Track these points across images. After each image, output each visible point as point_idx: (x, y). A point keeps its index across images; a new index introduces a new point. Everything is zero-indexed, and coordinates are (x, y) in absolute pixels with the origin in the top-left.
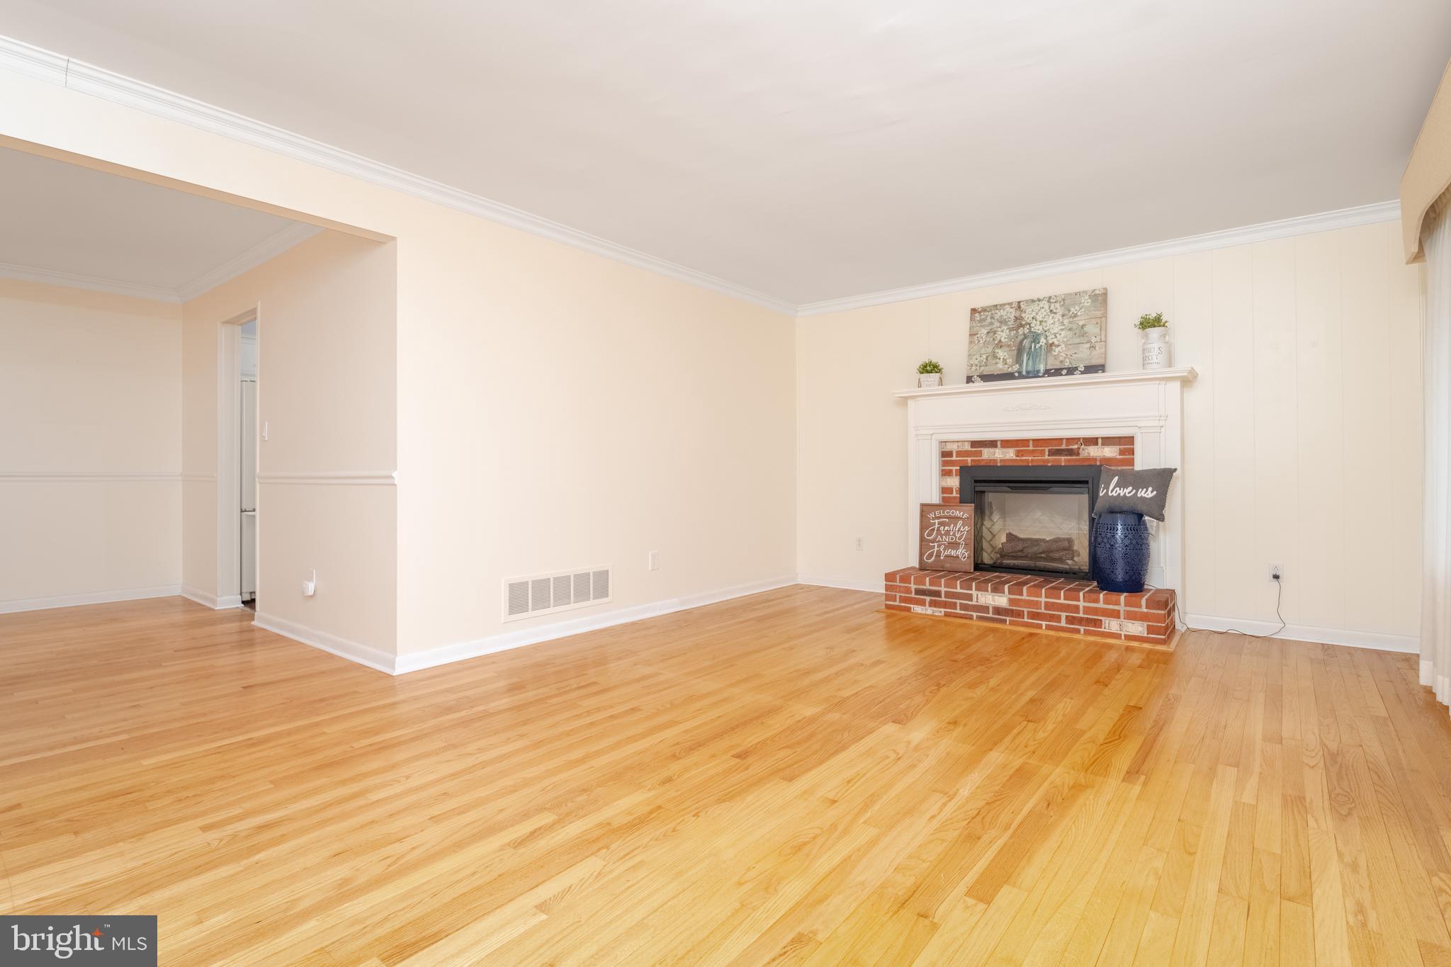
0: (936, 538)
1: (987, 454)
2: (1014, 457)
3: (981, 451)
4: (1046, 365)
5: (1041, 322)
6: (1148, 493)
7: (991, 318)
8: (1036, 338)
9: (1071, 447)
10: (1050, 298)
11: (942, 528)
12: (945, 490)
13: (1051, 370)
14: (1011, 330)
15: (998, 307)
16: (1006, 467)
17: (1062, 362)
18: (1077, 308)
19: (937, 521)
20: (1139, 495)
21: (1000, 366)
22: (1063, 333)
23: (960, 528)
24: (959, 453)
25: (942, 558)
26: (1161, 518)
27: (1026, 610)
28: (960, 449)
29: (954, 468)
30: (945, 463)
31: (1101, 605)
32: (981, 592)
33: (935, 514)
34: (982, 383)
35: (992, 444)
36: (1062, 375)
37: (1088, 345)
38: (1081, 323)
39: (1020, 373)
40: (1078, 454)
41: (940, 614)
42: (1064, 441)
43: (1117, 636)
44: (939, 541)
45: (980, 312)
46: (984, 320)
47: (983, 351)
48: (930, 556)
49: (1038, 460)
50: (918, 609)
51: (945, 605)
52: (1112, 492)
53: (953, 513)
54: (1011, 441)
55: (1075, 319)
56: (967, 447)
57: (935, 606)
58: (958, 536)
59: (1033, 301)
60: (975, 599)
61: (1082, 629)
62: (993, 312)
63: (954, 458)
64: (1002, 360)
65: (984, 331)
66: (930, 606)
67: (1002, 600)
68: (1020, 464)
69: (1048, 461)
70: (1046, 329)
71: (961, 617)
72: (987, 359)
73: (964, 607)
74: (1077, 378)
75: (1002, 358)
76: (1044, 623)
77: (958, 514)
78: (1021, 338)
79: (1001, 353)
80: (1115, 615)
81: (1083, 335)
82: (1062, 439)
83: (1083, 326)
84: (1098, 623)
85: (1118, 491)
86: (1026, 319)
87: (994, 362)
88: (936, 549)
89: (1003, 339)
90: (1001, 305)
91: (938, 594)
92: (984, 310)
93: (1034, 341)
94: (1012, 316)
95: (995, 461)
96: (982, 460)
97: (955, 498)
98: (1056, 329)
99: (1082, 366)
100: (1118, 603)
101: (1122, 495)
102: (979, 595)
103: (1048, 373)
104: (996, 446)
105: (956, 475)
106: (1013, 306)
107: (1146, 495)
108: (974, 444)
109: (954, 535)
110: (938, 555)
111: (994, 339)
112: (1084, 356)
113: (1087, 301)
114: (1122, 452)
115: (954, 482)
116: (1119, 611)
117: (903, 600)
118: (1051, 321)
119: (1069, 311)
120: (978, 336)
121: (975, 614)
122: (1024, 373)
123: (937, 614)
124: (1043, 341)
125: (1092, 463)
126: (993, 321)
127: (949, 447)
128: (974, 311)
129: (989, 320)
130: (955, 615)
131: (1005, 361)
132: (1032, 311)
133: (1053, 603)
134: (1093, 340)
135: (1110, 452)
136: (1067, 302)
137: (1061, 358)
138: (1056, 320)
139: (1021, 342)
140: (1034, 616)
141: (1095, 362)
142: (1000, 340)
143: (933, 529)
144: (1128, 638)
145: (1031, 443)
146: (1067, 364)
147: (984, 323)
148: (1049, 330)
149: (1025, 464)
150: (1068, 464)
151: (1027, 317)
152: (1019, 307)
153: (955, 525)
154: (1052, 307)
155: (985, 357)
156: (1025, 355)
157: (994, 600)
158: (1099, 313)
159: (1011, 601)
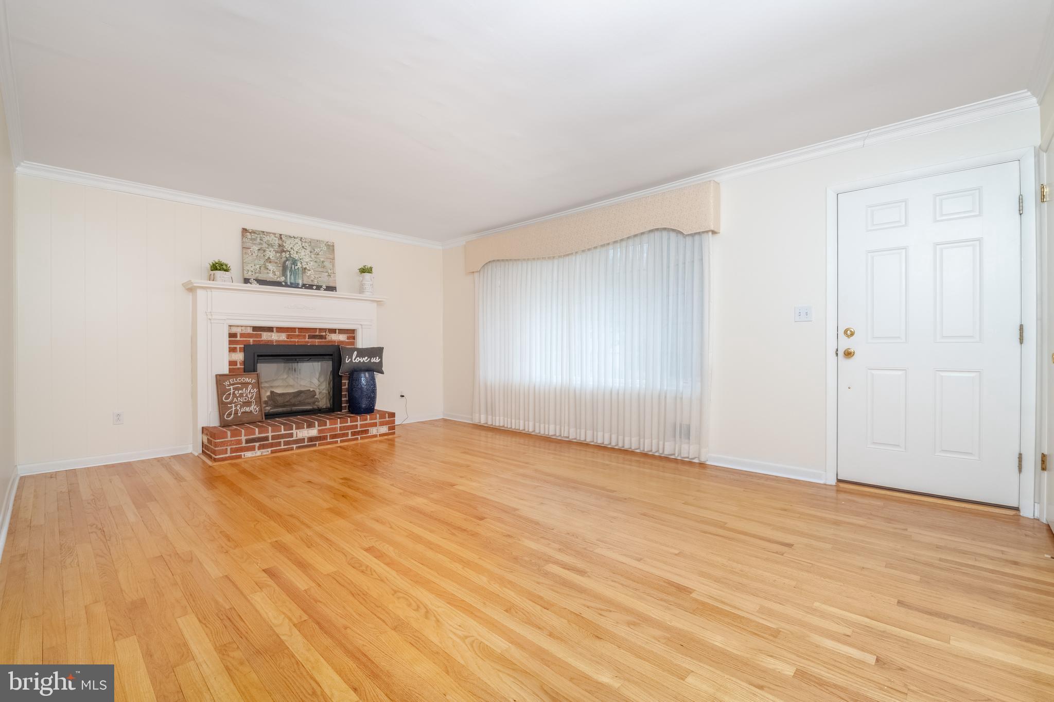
0: (233, 400)
1: (266, 336)
2: (286, 339)
3: (261, 334)
4: (303, 281)
5: (297, 252)
6: (377, 360)
7: (260, 240)
8: (294, 262)
9: (321, 334)
10: (301, 238)
11: (236, 392)
12: (232, 363)
13: (307, 285)
14: (277, 252)
15: (265, 233)
16: (280, 345)
17: (312, 281)
18: (319, 250)
19: (231, 387)
20: (372, 361)
21: (271, 275)
22: (311, 263)
23: (250, 391)
24: (242, 335)
25: (239, 415)
26: (382, 373)
27: (328, 434)
28: (243, 332)
29: (238, 346)
30: (230, 342)
31: (368, 421)
32: (299, 430)
33: (230, 382)
34: (258, 285)
35: (270, 329)
36: (313, 289)
37: (327, 274)
38: (322, 260)
39: (286, 283)
40: (326, 338)
41: (267, 453)
42: (318, 330)
43: (375, 436)
44: (236, 402)
45: (250, 233)
46: (255, 239)
47: (256, 262)
48: (230, 414)
49: (301, 342)
50: (249, 454)
51: (272, 445)
52: (355, 359)
53: (244, 380)
54: (283, 328)
55: (318, 256)
56: (250, 331)
57: (264, 448)
58: (250, 396)
59: (290, 237)
60: (295, 435)
61: (359, 437)
62: (261, 236)
63: (238, 338)
64: (272, 271)
65: (256, 248)
66: (259, 448)
67: (314, 432)
68: (290, 344)
69: (308, 342)
70: (301, 258)
71: (285, 450)
72: (260, 268)
73: (286, 443)
74: (322, 292)
75: (272, 270)
76: (339, 440)
77: (247, 380)
78: (284, 259)
79: (271, 267)
80: (375, 425)
81: (324, 267)
82: (317, 329)
83: (323, 262)
84: (367, 432)
85: (359, 359)
86: (287, 247)
87: (266, 272)
88: (234, 409)
89: (271, 257)
90: (267, 233)
91: (266, 439)
92: (254, 232)
93: (294, 264)
94: (277, 242)
95: (272, 341)
96: (262, 341)
97: (239, 369)
98: (307, 259)
99: (324, 285)
100: (376, 419)
101: (362, 361)
102: (298, 432)
103: (304, 286)
104: (273, 331)
105: (240, 351)
106: (277, 236)
107: (376, 361)
108: (255, 329)
109: (247, 396)
110: (236, 413)
111: (264, 255)
112: (324, 281)
113: (325, 248)
114: (348, 338)
115: (239, 357)
116: (376, 423)
117: (232, 451)
118: (303, 254)
119: (314, 250)
120: (252, 250)
121: (295, 446)
122: (289, 284)
123: (265, 454)
124: (299, 264)
125: (333, 344)
126: (262, 242)
127: (234, 330)
128: (245, 230)
129: (258, 240)
130: (280, 450)
131: (274, 272)
132: (290, 243)
133: (344, 426)
134: (330, 271)
135: (342, 338)
136: (313, 244)
137: (312, 279)
138: (307, 254)
139: (285, 262)
140: (333, 437)
141: (331, 285)
142: (269, 257)
143: (230, 394)
144: (381, 435)
145: (297, 330)
146: (316, 283)
147: (255, 242)
148: (302, 259)
149: (293, 344)
150: (320, 344)
151: (287, 246)
152: (281, 238)
153: (247, 389)
154: (303, 245)
155: (258, 266)
156: (288, 272)
157: (308, 433)
158: (331, 256)
159: (320, 431)
